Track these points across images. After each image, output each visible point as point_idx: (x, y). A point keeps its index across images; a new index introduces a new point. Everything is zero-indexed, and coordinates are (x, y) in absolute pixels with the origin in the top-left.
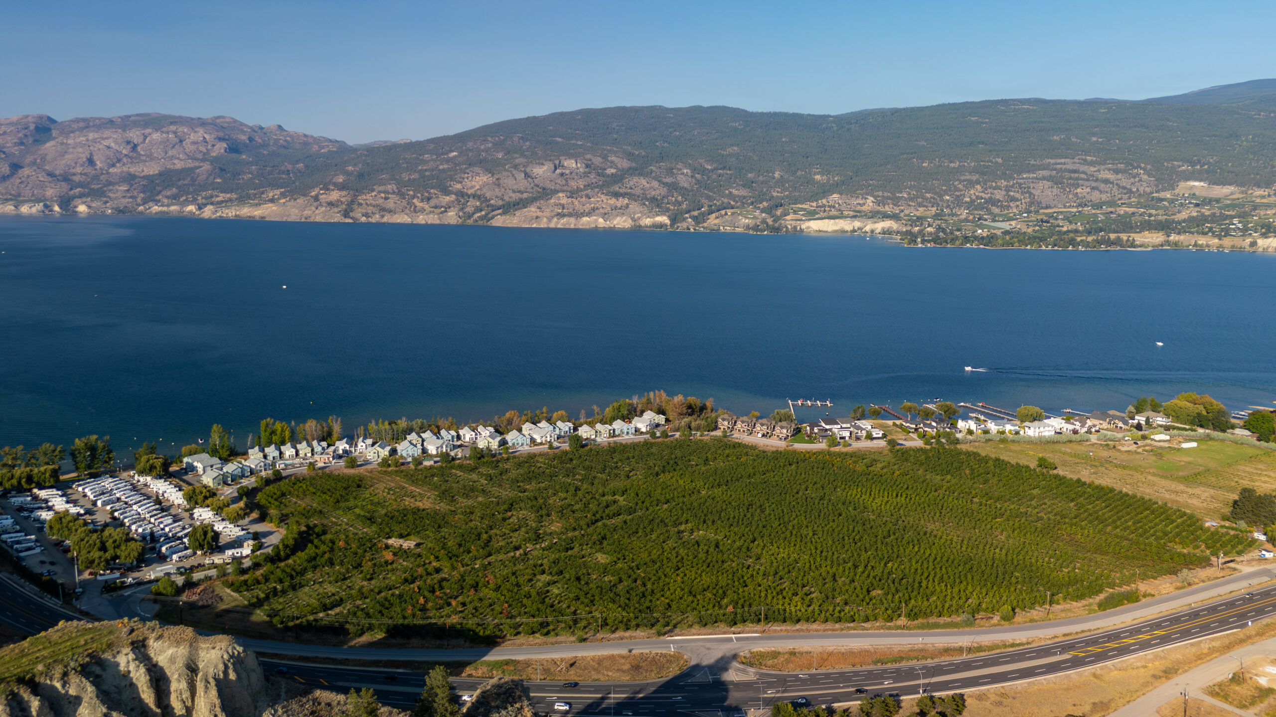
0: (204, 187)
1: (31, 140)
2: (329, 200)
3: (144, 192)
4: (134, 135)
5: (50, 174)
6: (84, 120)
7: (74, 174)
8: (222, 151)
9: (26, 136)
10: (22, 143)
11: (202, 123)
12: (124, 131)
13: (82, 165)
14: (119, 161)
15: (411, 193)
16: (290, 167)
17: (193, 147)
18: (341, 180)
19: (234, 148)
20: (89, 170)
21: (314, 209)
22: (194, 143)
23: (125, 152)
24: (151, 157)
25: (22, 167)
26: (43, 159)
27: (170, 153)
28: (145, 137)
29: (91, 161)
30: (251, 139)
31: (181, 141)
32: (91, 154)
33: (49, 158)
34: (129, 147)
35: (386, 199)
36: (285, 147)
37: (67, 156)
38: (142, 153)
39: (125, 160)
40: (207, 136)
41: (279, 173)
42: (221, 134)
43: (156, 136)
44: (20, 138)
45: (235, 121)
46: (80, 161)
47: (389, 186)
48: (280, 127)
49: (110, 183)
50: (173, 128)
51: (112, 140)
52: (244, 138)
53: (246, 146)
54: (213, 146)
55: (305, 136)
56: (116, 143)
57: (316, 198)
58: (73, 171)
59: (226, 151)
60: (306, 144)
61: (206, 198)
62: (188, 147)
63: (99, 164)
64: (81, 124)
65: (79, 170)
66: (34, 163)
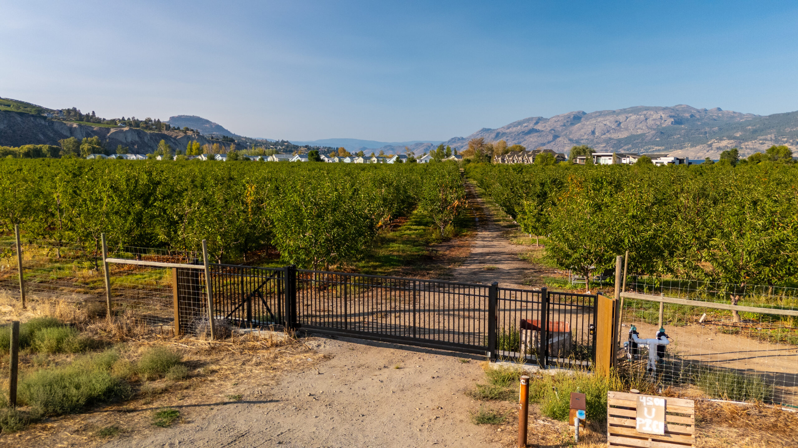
0: (647, 144)
1: (569, 123)
2: (718, 146)
3: (613, 147)
4: (621, 118)
5: (570, 140)
6: (599, 112)
7: (582, 140)
8: (670, 123)
9: (567, 121)
10: (564, 125)
11: (664, 109)
12: (617, 116)
13: (588, 135)
14: (608, 131)
15: (785, 139)
16: (707, 129)
17: (653, 122)
18: (738, 135)
19: (678, 121)
20: (591, 137)
21: (705, 151)
22: (654, 120)
23: (613, 127)
24: (627, 129)
25: (559, 137)
26: (571, 133)
27: (638, 126)
28: (627, 118)
29: (593, 132)
30: (692, 116)
31: (646, 119)
32: (595, 129)
33: (573, 132)
34: (616, 124)
35: (762, 144)
36: (715, 120)
37: (582, 130)
38: (623, 127)
39: (611, 131)
40: (663, 116)
41: (699, 134)
42: (673, 114)
43: (633, 117)
44: (564, 123)
45: (688, 106)
46: (588, 133)
47: (769, 136)
48: (719, 109)
49: (598, 143)
50: (645, 112)
51: (609, 121)
52: (687, 115)
53: (687, 120)
54: (665, 121)
55: (734, 113)
56: (610, 122)
57: (710, 146)
58: (582, 138)
59: (672, 123)
60: (733, 117)
61: (646, 150)
62: (650, 122)
63: (597, 134)
64: (597, 114)
65: (586, 137)
66: (566, 135)
